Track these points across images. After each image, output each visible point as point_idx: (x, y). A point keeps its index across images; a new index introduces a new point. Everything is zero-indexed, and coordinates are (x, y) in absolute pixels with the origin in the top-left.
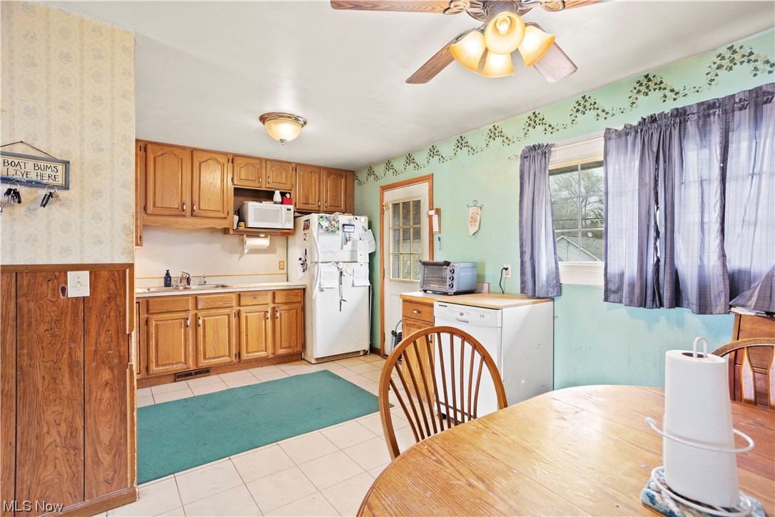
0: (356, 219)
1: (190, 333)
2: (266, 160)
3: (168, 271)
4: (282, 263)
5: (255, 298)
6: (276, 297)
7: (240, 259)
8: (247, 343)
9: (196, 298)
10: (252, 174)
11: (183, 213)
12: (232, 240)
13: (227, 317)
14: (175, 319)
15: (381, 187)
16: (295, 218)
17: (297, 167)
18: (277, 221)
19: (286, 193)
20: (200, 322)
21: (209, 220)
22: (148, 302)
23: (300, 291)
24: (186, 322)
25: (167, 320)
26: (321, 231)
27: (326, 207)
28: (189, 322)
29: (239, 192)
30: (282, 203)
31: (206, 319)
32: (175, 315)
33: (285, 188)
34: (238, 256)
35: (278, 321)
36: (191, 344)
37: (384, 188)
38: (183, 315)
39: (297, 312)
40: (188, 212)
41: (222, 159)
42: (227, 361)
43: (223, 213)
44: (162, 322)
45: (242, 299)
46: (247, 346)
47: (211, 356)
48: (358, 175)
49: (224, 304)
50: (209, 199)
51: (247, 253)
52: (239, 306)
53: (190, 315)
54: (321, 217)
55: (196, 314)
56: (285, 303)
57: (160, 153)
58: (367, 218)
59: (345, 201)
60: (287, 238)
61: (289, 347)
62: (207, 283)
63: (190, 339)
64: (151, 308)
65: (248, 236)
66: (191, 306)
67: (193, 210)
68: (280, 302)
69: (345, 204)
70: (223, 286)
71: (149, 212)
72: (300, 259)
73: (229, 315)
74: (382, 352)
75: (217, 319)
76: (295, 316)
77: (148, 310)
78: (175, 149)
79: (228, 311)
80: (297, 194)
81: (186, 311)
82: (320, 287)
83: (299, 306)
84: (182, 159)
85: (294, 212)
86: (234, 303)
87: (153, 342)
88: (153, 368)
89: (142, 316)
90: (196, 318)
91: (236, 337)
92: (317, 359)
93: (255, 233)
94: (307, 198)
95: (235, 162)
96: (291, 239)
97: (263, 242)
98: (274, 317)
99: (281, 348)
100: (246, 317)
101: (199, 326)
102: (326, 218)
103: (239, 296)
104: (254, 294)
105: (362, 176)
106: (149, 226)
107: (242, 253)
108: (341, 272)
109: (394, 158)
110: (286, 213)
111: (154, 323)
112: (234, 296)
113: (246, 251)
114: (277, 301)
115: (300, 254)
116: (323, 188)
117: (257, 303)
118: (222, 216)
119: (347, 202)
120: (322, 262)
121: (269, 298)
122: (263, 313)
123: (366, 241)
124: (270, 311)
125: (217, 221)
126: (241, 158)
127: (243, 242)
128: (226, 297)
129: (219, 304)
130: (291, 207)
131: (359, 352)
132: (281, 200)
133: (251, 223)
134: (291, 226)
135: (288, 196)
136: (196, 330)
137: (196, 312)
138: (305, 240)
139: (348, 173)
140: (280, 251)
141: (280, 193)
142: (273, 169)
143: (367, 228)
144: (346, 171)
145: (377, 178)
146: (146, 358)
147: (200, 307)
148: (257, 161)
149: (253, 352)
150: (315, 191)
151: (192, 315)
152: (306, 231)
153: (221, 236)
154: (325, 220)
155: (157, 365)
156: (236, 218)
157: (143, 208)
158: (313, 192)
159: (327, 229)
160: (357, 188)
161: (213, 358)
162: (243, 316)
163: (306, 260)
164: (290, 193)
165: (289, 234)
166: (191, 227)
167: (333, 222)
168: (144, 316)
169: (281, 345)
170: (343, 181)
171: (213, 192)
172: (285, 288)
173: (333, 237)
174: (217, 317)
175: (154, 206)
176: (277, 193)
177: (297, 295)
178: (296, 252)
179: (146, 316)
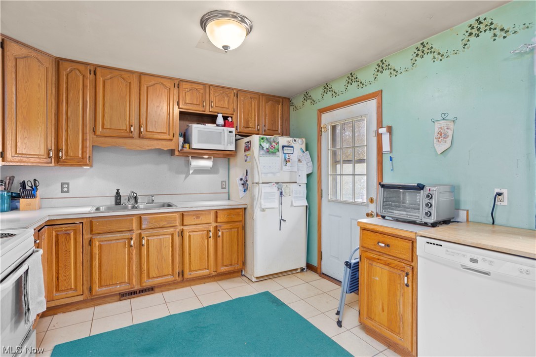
0: (295, 141)
1: (134, 252)
2: (210, 86)
3: (118, 190)
4: (224, 183)
5: (198, 217)
6: (219, 216)
7: (186, 178)
8: (190, 262)
9: (140, 217)
10: (197, 99)
11: (131, 135)
12: (178, 161)
13: (170, 237)
14: (119, 239)
15: (319, 110)
16: (236, 140)
17: (239, 93)
18: (220, 143)
19: (228, 117)
20: (144, 242)
21: (155, 142)
22: (91, 222)
23: (241, 210)
24: (129, 242)
25: (111, 240)
26: (262, 152)
27: (265, 131)
28: (132, 242)
29: (183, 115)
30: (224, 126)
31: (149, 238)
32: (118, 235)
33: (228, 112)
34: (184, 176)
35: (220, 240)
36: (134, 264)
37: (322, 111)
38: (127, 235)
39: (238, 230)
40: (136, 134)
41: (169, 84)
42: (171, 280)
43: (169, 135)
44: (105, 243)
45: (185, 218)
46: (190, 265)
47: (155, 276)
48: (294, 101)
49: (168, 223)
50: (156, 122)
51: (192, 173)
52: (183, 225)
53: (135, 235)
54: (262, 139)
55: (140, 234)
56: (228, 222)
57: (109, 77)
58: (304, 140)
59: (282, 126)
60: (229, 159)
61: (231, 265)
62: (155, 201)
63: (134, 259)
64: (94, 228)
65: (193, 158)
66: (135, 225)
67: (140, 132)
68: (221, 221)
69: (282, 129)
70: (169, 205)
71: (98, 133)
72: (241, 179)
73: (172, 235)
74: (319, 270)
75: (161, 239)
76: (236, 234)
77: (91, 230)
78: (123, 73)
79: (171, 230)
80: (238, 119)
81: (130, 231)
82: (261, 207)
83: (240, 225)
84: (130, 83)
85: (236, 135)
86: (178, 223)
87: (96, 263)
88: (96, 289)
89: (85, 236)
90: (140, 238)
91: (179, 255)
92: (257, 278)
93: (199, 154)
94: (247, 122)
95: (180, 87)
96: (232, 160)
97: (207, 163)
98: (216, 236)
99: (223, 266)
100: (190, 236)
101: (143, 245)
102: (267, 139)
103: (182, 215)
104: (197, 214)
105: (298, 102)
106: (98, 146)
107: (188, 174)
108: (281, 193)
109: (334, 80)
110: (228, 136)
111: (97, 244)
112: (177, 215)
113: (191, 172)
114: (219, 220)
115: (241, 174)
116: (262, 113)
117: (200, 222)
118: (168, 137)
119: (284, 126)
120: (263, 183)
121: (211, 218)
122: (205, 232)
123: (304, 162)
124: (212, 230)
125: (164, 143)
126: (186, 83)
127: (188, 164)
128: (169, 217)
129: (163, 224)
130: (233, 130)
131: (297, 269)
132: (223, 123)
133: (195, 145)
134: (232, 148)
135: (230, 119)
136: (140, 249)
137: (140, 231)
138: (246, 161)
139: (284, 100)
140: (222, 172)
141: (223, 116)
142: (217, 94)
143: (304, 150)
144: (283, 98)
145: (313, 102)
146: (89, 279)
147: (144, 226)
148: (201, 87)
149: (196, 270)
150: (255, 115)
151: (137, 234)
152: (247, 153)
153: (168, 157)
154: (266, 141)
155: (101, 286)
156: (181, 139)
157: (92, 130)
158: (253, 117)
159: (268, 151)
160: (293, 113)
161: (157, 277)
162: (186, 235)
163: (247, 181)
164: (232, 117)
165: (231, 155)
166: (138, 148)
167: (274, 144)
168: (87, 236)
169: (223, 263)
170: (280, 106)
171: (159, 115)
172: (227, 207)
173: (274, 158)
174: (161, 237)
175: (103, 127)
176: (220, 116)
177: (238, 214)
178: (237, 173)
179: (90, 236)
